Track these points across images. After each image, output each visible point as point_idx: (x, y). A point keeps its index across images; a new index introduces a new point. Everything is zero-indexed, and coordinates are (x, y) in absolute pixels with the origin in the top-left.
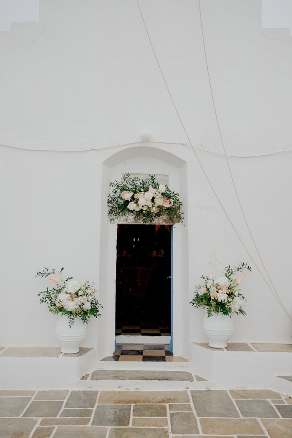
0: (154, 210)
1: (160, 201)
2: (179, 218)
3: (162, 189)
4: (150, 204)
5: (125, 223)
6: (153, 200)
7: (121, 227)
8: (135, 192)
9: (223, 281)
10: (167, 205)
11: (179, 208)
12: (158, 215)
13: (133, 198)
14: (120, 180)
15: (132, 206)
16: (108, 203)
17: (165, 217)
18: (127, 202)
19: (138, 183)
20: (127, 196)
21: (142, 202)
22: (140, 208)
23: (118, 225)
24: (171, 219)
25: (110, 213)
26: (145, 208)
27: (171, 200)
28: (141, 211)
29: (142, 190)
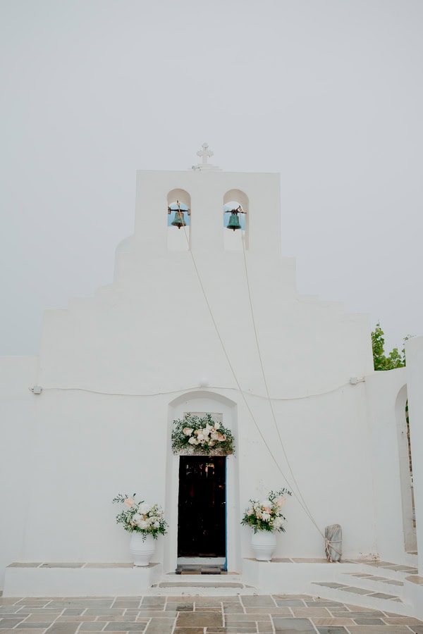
0: (211, 444)
1: (215, 436)
2: (231, 450)
3: (217, 426)
4: (207, 439)
5: (186, 454)
6: (209, 436)
8: (195, 429)
9: (267, 504)
10: (221, 440)
11: (231, 442)
12: (214, 447)
13: (193, 434)
14: (182, 419)
15: (192, 441)
16: (172, 438)
17: (220, 449)
18: (188, 437)
19: (197, 421)
20: (188, 432)
21: (200, 437)
22: (199, 442)
23: (180, 456)
24: (225, 452)
25: (174, 446)
26: (203, 442)
27: (225, 435)
28: (200, 444)
29: (201, 427)
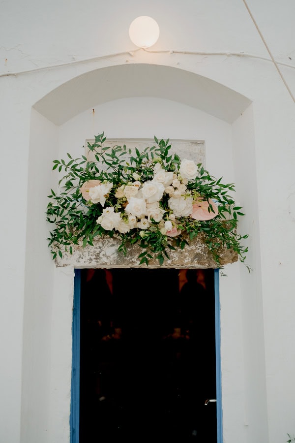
0: (168, 228)
1: (182, 206)
2: (235, 249)
3: (188, 171)
4: (157, 212)
5: (93, 265)
6: (165, 201)
7: (84, 277)
8: (117, 183)
10: (202, 215)
11: (234, 223)
12: (179, 242)
13: (112, 199)
14: (79, 153)
15: (109, 219)
16: (49, 213)
17: (197, 247)
18: (98, 209)
19: (126, 160)
20: (97, 192)
21: (135, 207)
22: (131, 224)
23: (77, 271)
24: (215, 254)
25: (56, 237)
26: (144, 225)
27: (213, 201)
28: (135, 231)
29: (136, 176)
